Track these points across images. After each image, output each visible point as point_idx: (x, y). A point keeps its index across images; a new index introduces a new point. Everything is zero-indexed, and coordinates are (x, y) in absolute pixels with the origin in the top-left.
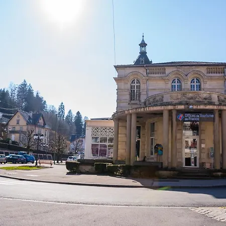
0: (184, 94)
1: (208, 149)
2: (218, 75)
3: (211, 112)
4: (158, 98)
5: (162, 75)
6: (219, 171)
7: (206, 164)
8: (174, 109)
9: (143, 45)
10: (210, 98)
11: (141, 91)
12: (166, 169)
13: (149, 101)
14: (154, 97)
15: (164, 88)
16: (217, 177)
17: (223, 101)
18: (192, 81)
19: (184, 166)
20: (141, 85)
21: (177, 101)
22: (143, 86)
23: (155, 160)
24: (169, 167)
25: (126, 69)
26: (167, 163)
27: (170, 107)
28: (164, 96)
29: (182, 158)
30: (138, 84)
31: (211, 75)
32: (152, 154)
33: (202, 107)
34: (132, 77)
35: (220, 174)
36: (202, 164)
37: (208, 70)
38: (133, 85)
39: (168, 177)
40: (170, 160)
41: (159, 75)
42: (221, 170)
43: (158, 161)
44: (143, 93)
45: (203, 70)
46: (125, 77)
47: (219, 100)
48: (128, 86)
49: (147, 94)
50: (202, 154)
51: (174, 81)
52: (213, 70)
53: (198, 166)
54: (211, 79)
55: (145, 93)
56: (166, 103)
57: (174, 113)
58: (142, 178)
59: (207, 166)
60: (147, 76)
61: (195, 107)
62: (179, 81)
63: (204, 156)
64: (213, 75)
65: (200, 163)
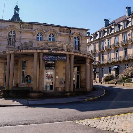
0: (46, 43)
1: (60, 79)
2: (65, 33)
3: (65, 55)
4: (29, 45)
5: (31, 30)
6: (68, 92)
7: (59, 88)
8: (42, 52)
9: (17, 9)
10: (62, 47)
11: (16, 39)
12: (35, 92)
13: (22, 46)
14: (26, 44)
15: (32, 38)
16: (67, 96)
17: (69, 50)
18: (50, 36)
19: (45, 90)
20: (16, 35)
21: (42, 47)
22: (18, 36)
23: (25, 86)
24: (37, 91)
25: (6, 22)
26: (35, 88)
27: (39, 51)
28: (33, 43)
29: (44, 84)
30: (14, 34)
31: (61, 33)
32: (23, 82)
33: (59, 52)
34: (10, 29)
35: (68, 94)
36: (56, 88)
37: (60, 30)
38: (10, 34)
39: (36, 98)
40: (37, 86)
41: (29, 30)
42: (70, 92)
43: (28, 87)
44: (18, 40)
45: (57, 29)
46: (5, 28)
47: (67, 49)
48: (7, 35)
49: (20, 42)
50: (56, 82)
51: (38, 35)
52: (63, 30)
53: (53, 90)
54: (61, 35)
55: (19, 41)
56: (35, 48)
57: (41, 55)
58: (19, 98)
59: (60, 89)
60: (21, 29)
61: (55, 52)
62: (42, 35)
63: (57, 83)
64: (63, 33)
65: (55, 88)
